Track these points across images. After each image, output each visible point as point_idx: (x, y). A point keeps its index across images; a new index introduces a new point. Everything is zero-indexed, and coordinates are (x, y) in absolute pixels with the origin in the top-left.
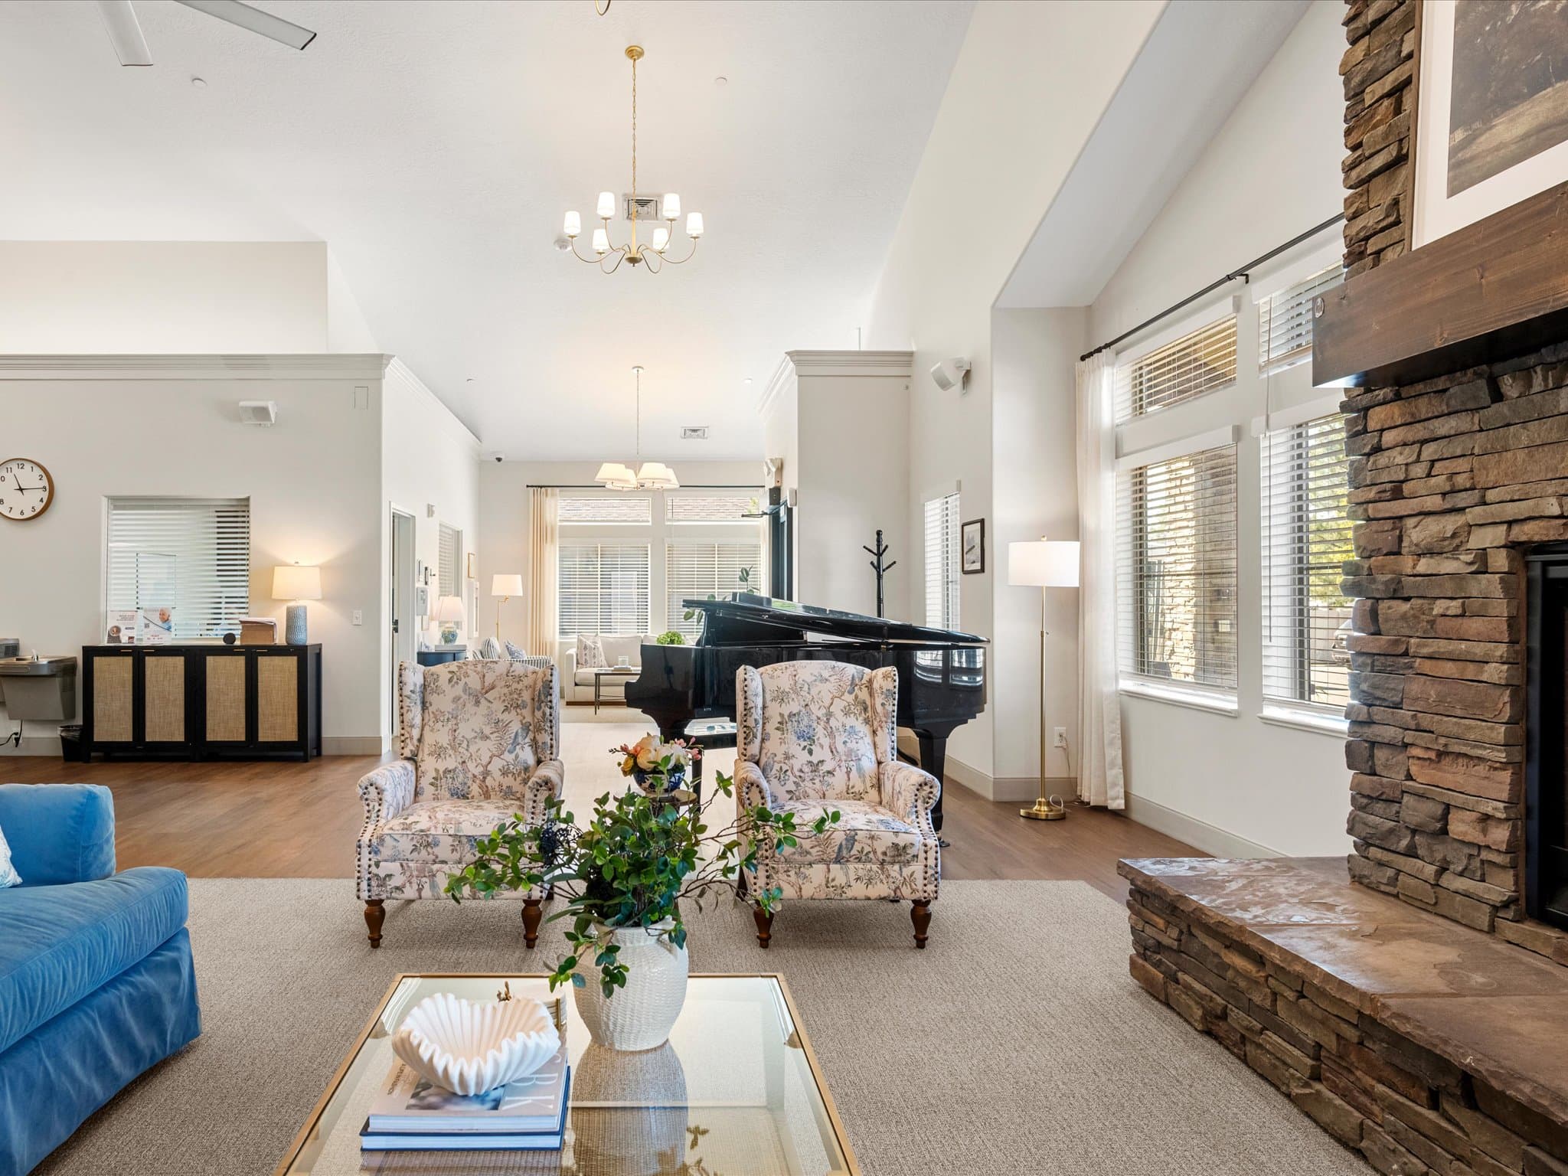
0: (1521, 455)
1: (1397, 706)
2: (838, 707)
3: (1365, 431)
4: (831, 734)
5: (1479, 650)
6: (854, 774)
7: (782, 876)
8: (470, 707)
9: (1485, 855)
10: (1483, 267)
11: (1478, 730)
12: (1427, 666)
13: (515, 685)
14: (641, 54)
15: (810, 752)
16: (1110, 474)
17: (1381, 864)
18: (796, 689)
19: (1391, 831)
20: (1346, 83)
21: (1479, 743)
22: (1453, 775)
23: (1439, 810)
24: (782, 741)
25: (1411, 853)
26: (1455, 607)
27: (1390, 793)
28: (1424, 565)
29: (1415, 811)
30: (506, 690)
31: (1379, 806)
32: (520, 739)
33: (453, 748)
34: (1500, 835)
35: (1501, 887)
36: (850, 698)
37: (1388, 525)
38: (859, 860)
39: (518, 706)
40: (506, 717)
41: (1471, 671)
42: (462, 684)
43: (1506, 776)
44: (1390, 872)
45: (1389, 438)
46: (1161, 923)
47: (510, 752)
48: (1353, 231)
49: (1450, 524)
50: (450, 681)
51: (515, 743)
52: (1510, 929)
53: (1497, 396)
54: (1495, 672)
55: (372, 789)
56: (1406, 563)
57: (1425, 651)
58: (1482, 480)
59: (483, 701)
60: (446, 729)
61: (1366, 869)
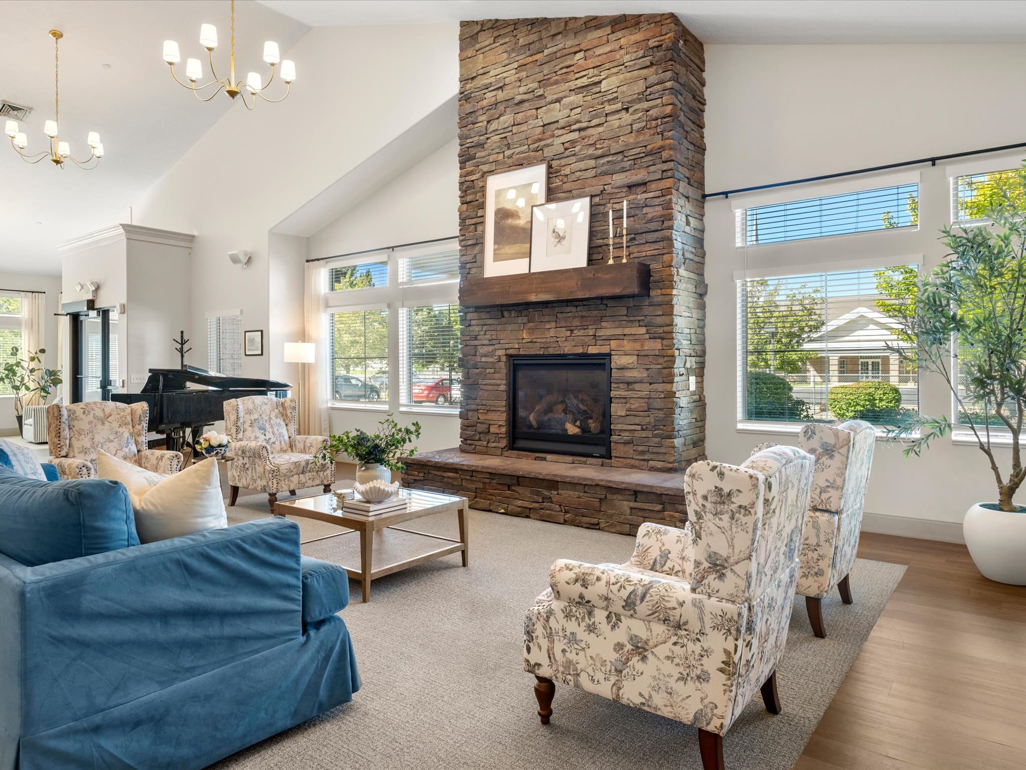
0: (509, 332)
1: (476, 399)
2: (273, 415)
3: (466, 319)
4: (272, 427)
5: (499, 382)
6: (283, 443)
7: (283, 482)
8: (99, 426)
9: (500, 436)
10: (509, 287)
11: (498, 403)
12: (484, 387)
13: (122, 413)
14: (61, 36)
15: (265, 435)
16: (323, 315)
17: (470, 445)
18: (255, 408)
19: (474, 435)
20: (460, 215)
21: (499, 407)
22: (491, 416)
23: (487, 426)
24: (253, 431)
25: (479, 440)
26: (492, 371)
27: (473, 424)
28: (483, 359)
29: (481, 428)
30: (118, 416)
31: (470, 428)
32: (130, 441)
33: (94, 448)
34: (503, 430)
35: (503, 443)
36: (277, 411)
37: (473, 347)
38: (310, 471)
39: (126, 424)
40: (120, 430)
41: (496, 388)
42: (92, 414)
43: (505, 414)
44: (473, 446)
45: (473, 322)
46: (416, 473)
47: (126, 447)
48: (462, 260)
49: (491, 348)
50: (84, 413)
51: (128, 443)
52: (506, 454)
53: (503, 316)
54: (503, 388)
55: (83, 469)
56: (478, 359)
57: (484, 383)
58: (499, 337)
59: (106, 422)
60: (87, 439)
61: (466, 447)
